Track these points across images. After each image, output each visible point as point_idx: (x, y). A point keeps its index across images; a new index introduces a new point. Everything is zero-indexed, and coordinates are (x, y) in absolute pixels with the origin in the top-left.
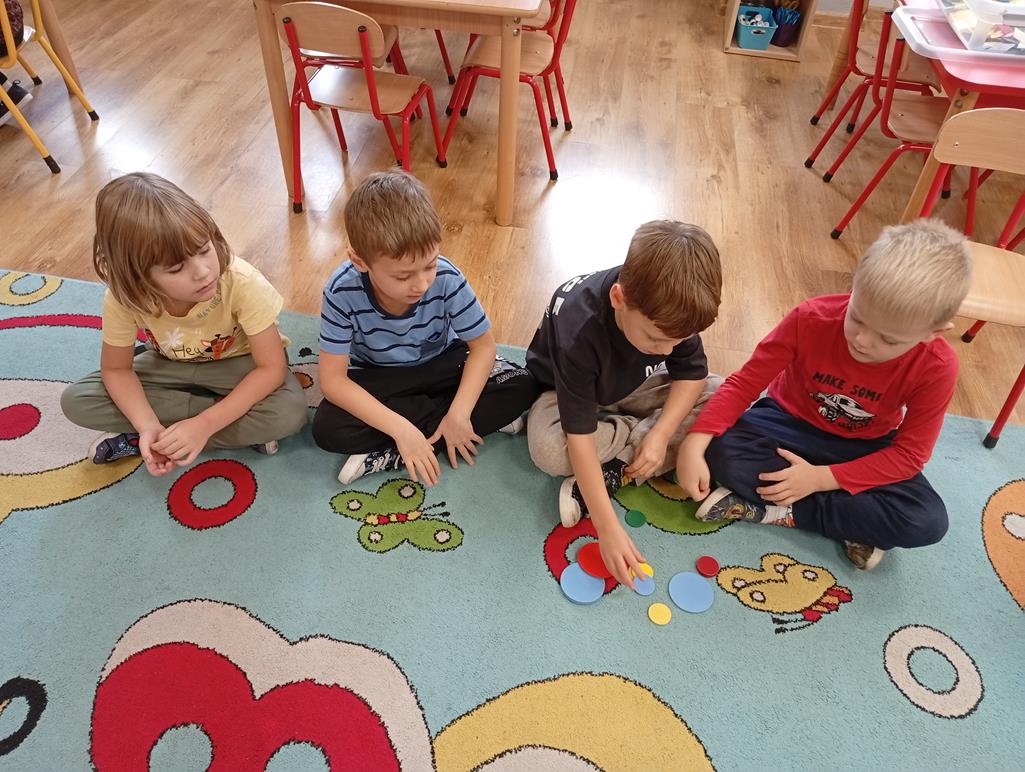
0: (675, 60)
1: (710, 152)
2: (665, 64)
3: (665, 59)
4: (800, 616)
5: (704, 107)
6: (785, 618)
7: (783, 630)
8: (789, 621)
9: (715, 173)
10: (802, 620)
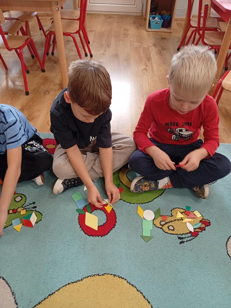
0: (129, 34)
1: (143, 61)
2: (126, 35)
3: (126, 34)
5: (140, 47)
7: (182, 242)
9: (145, 68)
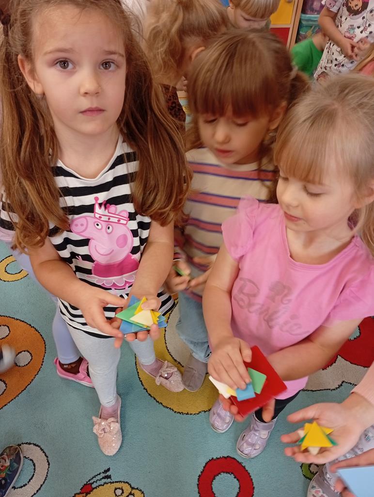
4: (94, 486)
6: (104, 481)
7: (106, 471)
8: (101, 479)
10: (93, 483)
